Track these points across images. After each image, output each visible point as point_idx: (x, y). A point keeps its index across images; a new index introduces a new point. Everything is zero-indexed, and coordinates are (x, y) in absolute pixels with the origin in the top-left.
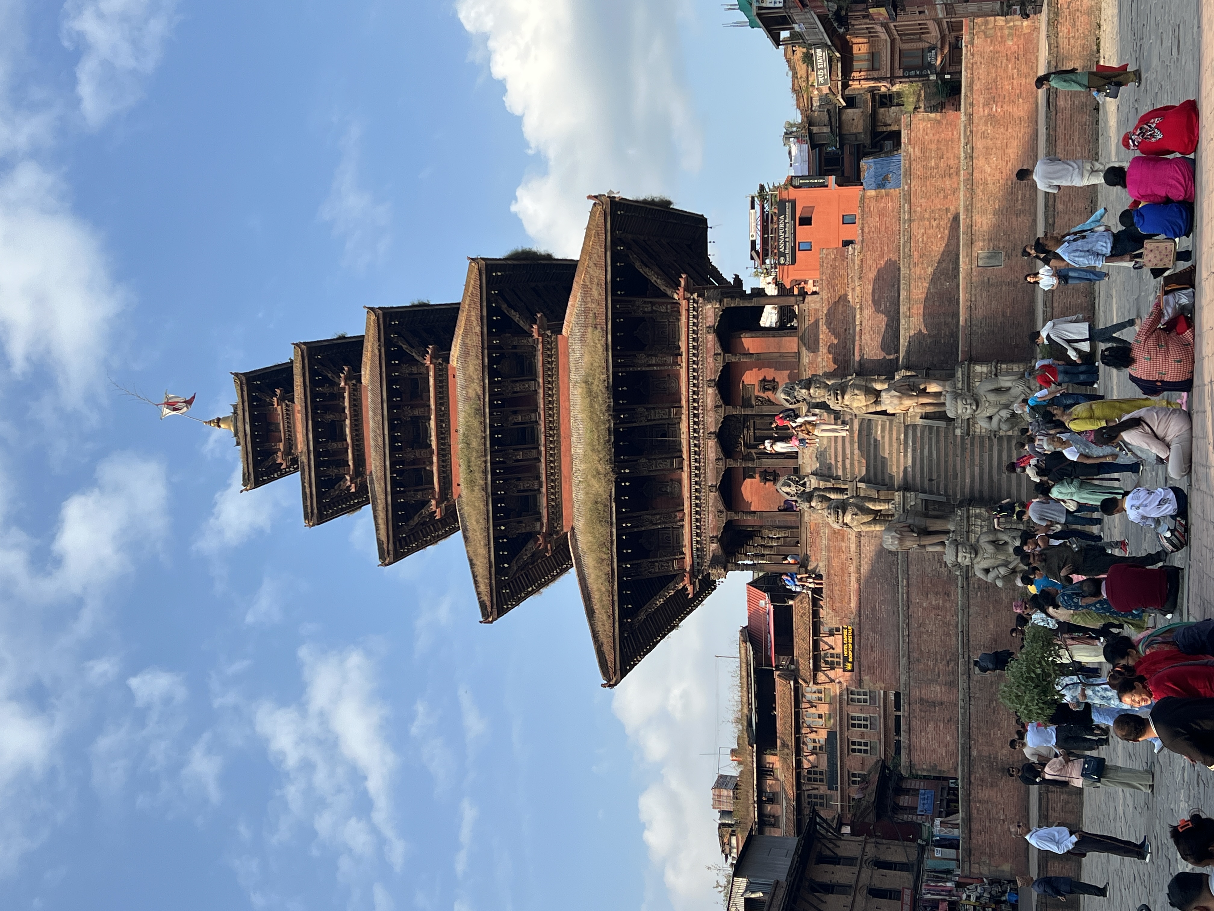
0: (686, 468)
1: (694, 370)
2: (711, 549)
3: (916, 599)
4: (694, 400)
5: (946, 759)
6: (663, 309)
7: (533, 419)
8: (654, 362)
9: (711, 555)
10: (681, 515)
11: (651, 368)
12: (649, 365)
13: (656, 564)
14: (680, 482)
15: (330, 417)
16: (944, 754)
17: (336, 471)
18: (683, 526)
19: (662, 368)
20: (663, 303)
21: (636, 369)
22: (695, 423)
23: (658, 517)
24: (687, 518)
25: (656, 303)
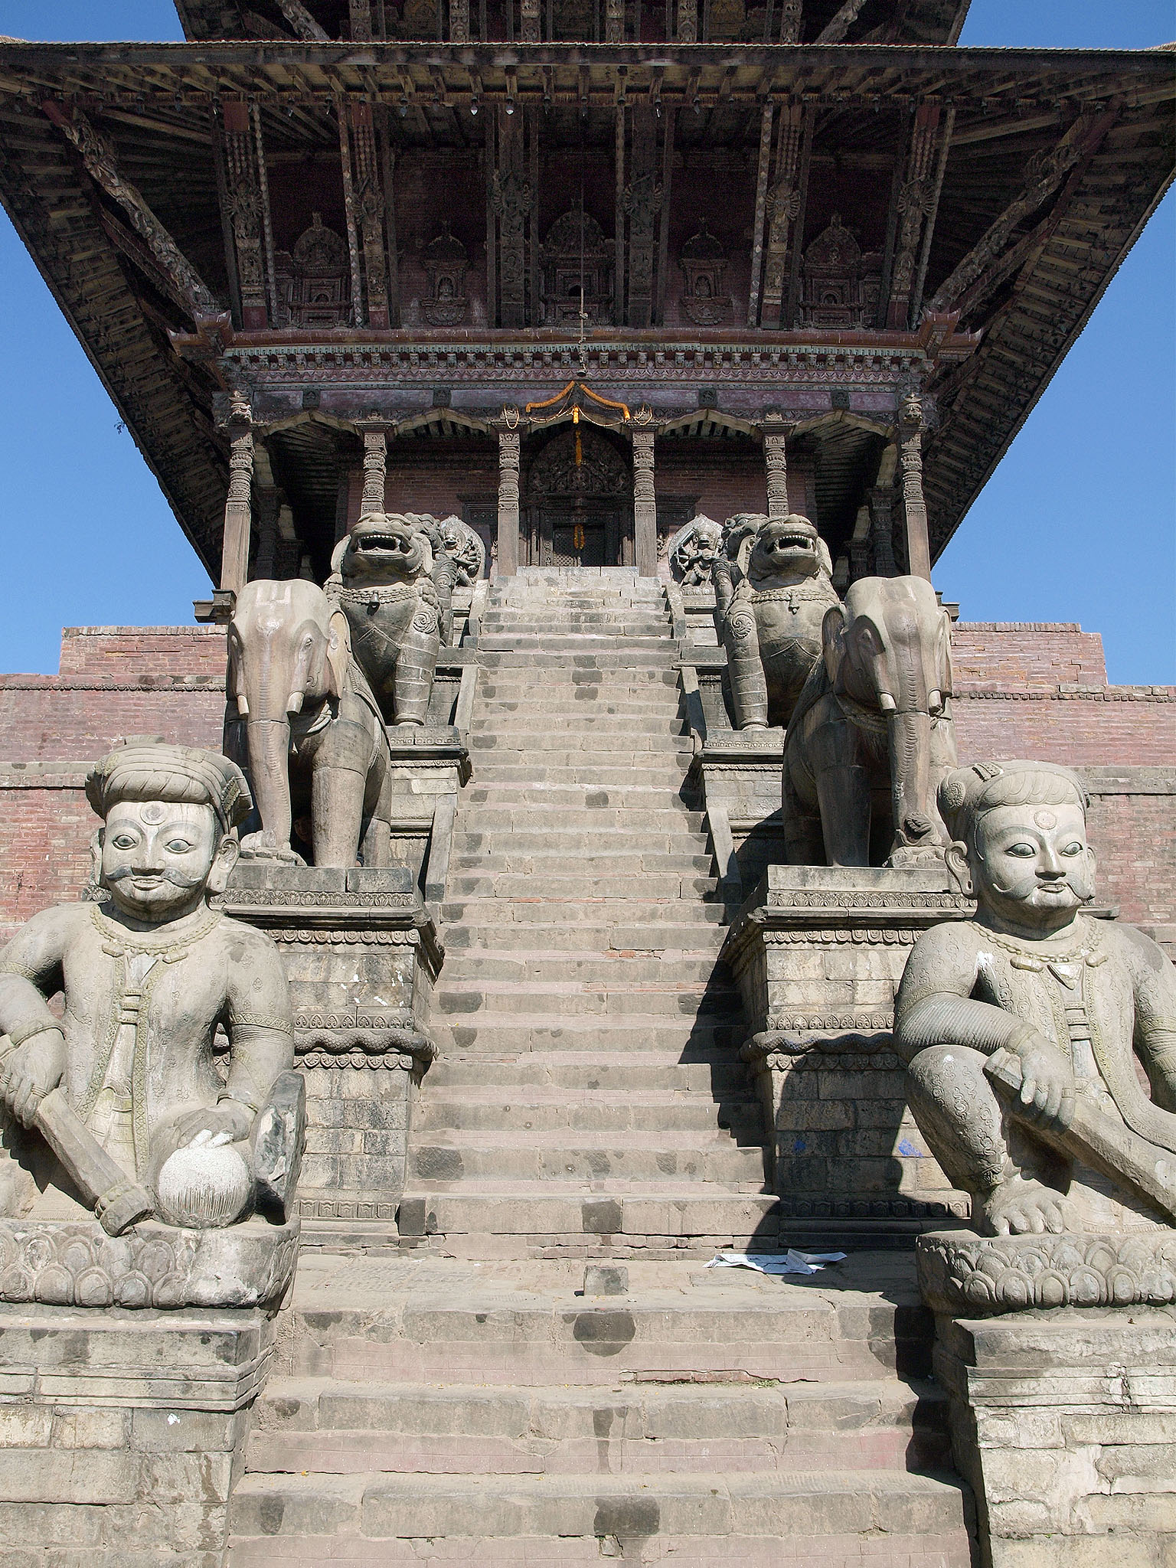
0: (498, 333)
1: (746, 357)
2: (292, 394)
4: (670, 356)
6: (902, 275)
8: (773, 247)
9: (277, 394)
10: (380, 319)
11: (759, 238)
13: (257, 244)
14: (468, 322)
18: (352, 324)
19: (756, 272)
20: (914, 282)
21: (762, 188)
22: (613, 356)
23: (378, 249)
24: (370, 334)
25: (918, 260)
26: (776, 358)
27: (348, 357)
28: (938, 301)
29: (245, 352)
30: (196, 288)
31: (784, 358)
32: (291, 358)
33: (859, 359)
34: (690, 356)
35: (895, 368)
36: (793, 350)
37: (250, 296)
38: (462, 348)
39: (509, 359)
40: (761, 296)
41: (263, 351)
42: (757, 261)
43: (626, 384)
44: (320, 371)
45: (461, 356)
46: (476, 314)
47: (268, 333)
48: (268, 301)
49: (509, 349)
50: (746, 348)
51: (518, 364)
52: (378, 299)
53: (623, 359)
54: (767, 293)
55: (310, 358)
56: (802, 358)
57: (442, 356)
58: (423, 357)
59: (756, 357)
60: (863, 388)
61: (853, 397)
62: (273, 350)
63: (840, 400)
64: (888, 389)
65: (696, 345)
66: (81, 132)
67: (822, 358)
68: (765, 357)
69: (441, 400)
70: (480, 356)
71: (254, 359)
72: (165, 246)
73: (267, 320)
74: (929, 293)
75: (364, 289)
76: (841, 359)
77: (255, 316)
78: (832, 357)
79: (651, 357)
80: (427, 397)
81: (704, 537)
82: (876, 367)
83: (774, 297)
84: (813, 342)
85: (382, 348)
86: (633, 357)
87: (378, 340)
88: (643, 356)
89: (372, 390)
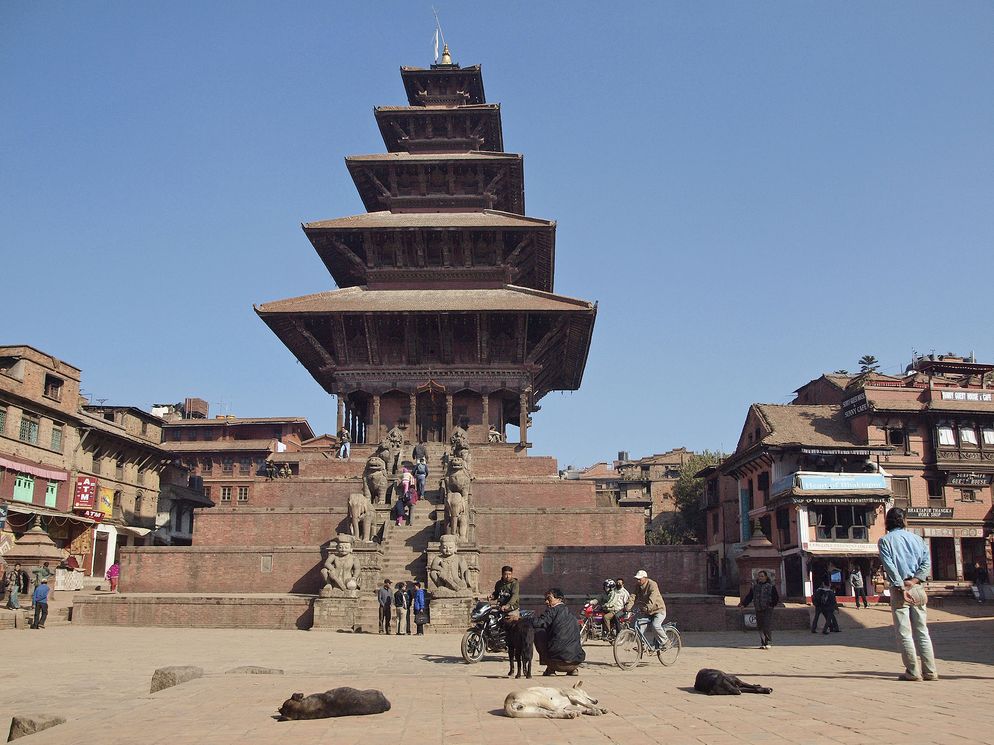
0: (409, 366)
1: (477, 373)
2: (353, 384)
4: (456, 373)
5: (203, 538)
6: (519, 351)
7: (445, 263)
8: (483, 345)
9: (349, 383)
10: (377, 363)
12: (481, 342)
13: (343, 345)
14: (401, 362)
15: (449, 127)
16: (208, 537)
17: (412, 130)
18: (369, 364)
19: (479, 351)
20: (523, 352)
21: (478, 332)
22: (441, 373)
23: (376, 347)
24: (373, 366)
25: (524, 347)
26: (485, 373)
27: (368, 374)
28: (530, 356)
29: (340, 373)
30: (326, 356)
31: (488, 373)
32: (353, 374)
33: (509, 373)
34: (462, 373)
35: (519, 374)
36: (490, 371)
37: (341, 357)
38: (399, 371)
39: (412, 374)
40: (481, 356)
41: (345, 373)
42: (479, 348)
43: (445, 380)
44: (361, 377)
45: (399, 373)
46: (404, 359)
47: (346, 367)
48: (346, 358)
49: (412, 372)
50: (478, 370)
51: (415, 375)
52: (376, 358)
53: (444, 374)
54: (483, 355)
55: (358, 374)
56: (493, 372)
57: (394, 373)
58: (389, 373)
59: (480, 372)
60: (510, 380)
61: (507, 383)
62: (348, 372)
63: (503, 383)
64: (517, 380)
65: (463, 370)
66: (295, 321)
67: (498, 372)
68: (483, 373)
69: (394, 384)
70: (404, 373)
72: (318, 346)
73: (346, 363)
74: (528, 354)
75: (372, 356)
76: (504, 373)
77: (343, 362)
78: (501, 372)
79: (451, 373)
80: (390, 384)
82: (514, 374)
83: (484, 356)
84: (496, 369)
85: (379, 371)
86: (446, 373)
87: (376, 369)
88: (449, 373)
89: (375, 382)
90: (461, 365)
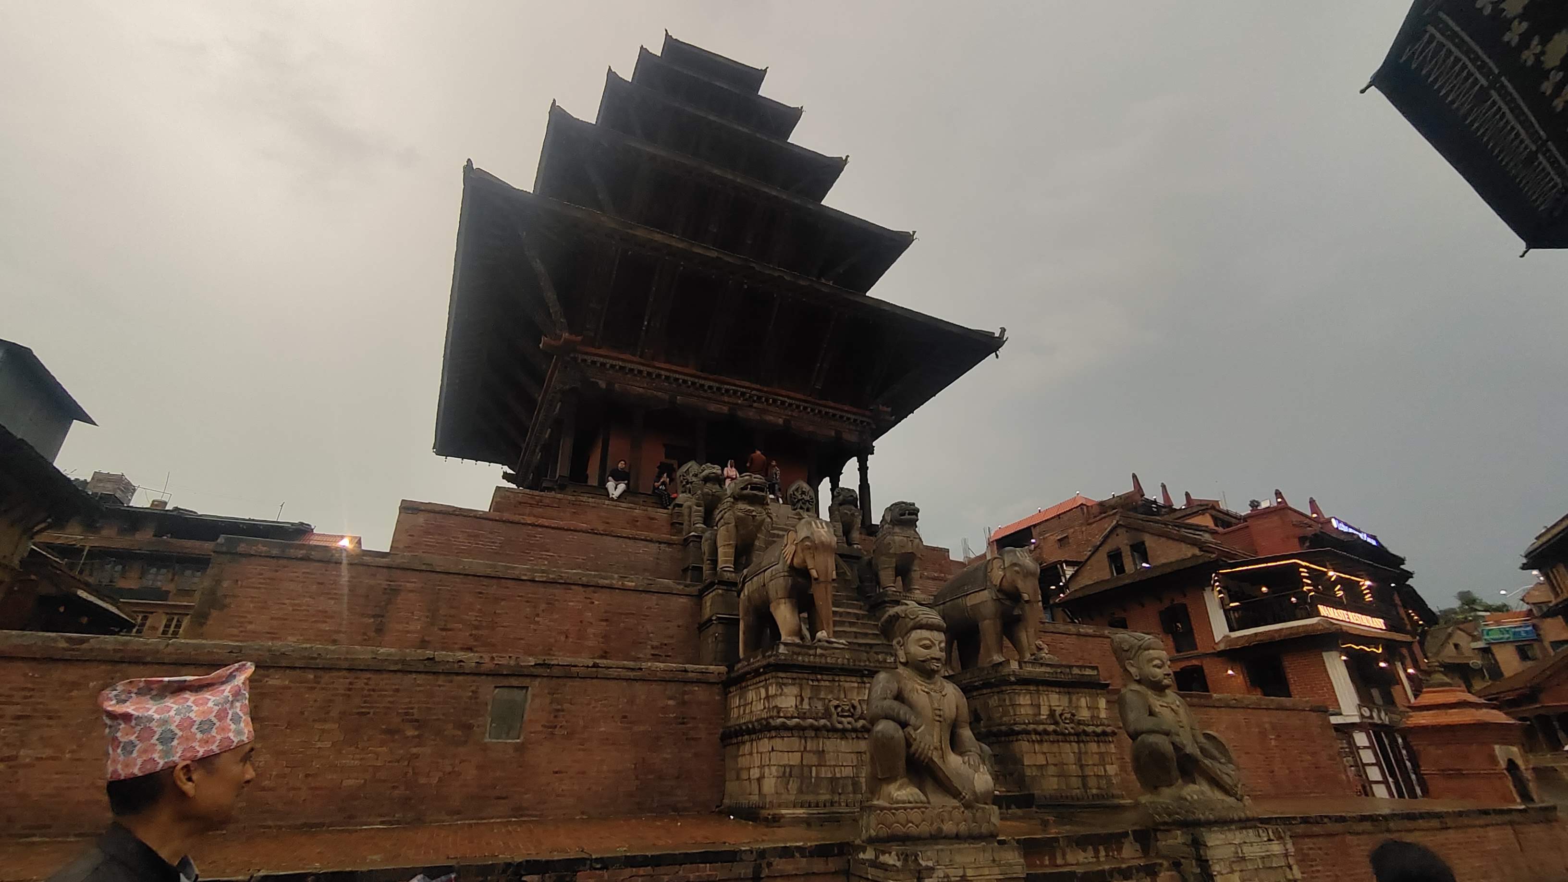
0: (703, 375)
1: (805, 408)
2: (600, 382)
3: (600, 599)
4: (775, 401)
8: (824, 366)
10: (650, 356)
11: (819, 361)
12: (822, 361)
14: (688, 366)
18: (636, 355)
19: (815, 374)
22: (751, 396)
23: (658, 325)
24: (642, 361)
26: (816, 411)
27: (632, 370)
29: (580, 357)
30: (562, 321)
31: (820, 412)
32: (603, 365)
33: (848, 419)
34: (783, 403)
35: (860, 424)
36: (824, 410)
38: (686, 378)
39: (706, 388)
40: (815, 384)
41: (589, 359)
42: (816, 370)
44: (616, 374)
45: (685, 381)
46: (692, 363)
47: (593, 350)
49: (707, 384)
50: (806, 405)
51: (709, 391)
52: (650, 345)
53: (755, 398)
55: (612, 366)
56: (827, 413)
57: (677, 380)
58: (667, 378)
59: (809, 410)
62: (596, 359)
65: (786, 399)
67: (834, 415)
68: (812, 410)
70: (693, 383)
71: (584, 361)
75: (645, 340)
76: (841, 417)
77: (587, 340)
78: (838, 416)
79: (767, 400)
80: (665, 397)
81: (804, 490)
83: (819, 385)
84: (830, 408)
85: (650, 370)
86: (759, 398)
87: (648, 366)
88: (764, 399)
89: (638, 388)
90: (784, 392)
